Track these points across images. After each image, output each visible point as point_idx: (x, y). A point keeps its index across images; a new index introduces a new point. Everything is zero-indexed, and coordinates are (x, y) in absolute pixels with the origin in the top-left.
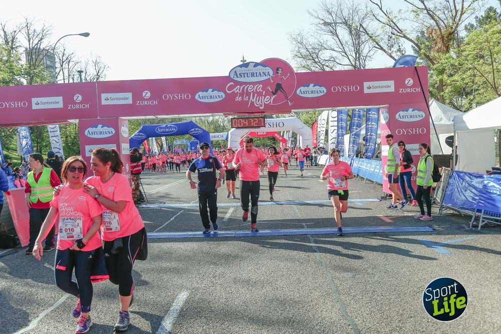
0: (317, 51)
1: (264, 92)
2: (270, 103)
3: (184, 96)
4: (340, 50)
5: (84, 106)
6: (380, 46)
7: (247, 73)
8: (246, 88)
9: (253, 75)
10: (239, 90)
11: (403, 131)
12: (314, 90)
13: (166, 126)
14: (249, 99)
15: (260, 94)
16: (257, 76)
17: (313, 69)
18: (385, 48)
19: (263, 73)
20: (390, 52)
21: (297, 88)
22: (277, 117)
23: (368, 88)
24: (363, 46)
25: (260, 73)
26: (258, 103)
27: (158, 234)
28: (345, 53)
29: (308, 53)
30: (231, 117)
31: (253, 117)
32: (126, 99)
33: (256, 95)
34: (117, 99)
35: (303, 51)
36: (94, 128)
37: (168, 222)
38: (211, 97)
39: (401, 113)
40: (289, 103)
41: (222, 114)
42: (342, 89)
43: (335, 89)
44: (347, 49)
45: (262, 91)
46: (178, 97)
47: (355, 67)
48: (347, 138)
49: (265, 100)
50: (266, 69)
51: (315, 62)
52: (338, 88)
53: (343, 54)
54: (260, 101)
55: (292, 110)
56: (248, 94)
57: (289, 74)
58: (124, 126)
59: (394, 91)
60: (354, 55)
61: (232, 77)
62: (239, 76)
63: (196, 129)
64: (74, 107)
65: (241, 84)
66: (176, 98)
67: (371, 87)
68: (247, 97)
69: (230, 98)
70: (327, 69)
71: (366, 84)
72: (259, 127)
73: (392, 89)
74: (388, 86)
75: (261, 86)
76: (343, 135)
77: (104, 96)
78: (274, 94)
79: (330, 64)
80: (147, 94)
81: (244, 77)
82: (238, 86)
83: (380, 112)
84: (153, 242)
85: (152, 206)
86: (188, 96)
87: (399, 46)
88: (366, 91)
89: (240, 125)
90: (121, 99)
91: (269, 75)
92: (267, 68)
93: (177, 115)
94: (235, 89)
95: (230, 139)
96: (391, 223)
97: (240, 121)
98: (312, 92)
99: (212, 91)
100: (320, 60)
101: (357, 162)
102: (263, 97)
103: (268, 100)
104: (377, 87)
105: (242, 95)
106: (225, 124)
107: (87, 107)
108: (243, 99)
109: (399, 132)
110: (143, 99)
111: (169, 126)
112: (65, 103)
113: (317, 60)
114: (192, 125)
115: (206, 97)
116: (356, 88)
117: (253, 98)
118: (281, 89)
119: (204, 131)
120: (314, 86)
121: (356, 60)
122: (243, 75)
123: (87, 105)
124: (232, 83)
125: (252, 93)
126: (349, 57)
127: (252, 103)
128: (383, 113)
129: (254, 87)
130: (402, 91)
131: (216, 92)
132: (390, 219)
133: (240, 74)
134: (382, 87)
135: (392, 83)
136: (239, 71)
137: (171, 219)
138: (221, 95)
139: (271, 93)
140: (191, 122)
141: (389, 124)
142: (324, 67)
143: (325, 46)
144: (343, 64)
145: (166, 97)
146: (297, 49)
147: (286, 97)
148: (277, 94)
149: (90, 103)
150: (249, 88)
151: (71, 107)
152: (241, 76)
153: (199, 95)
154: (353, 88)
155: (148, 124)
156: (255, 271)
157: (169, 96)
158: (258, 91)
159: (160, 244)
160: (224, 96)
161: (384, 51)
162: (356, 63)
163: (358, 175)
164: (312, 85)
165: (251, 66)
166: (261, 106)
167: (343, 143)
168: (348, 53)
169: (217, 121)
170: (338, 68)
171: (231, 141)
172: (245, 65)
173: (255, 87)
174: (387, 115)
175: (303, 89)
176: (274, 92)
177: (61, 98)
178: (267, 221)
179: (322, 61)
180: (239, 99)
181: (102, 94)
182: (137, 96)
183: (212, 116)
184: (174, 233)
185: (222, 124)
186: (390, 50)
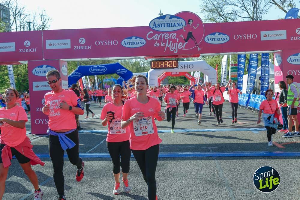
0: (221, 6)
1: (178, 40)
2: (183, 48)
3: (112, 43)
4: (241, 5)
5: (32, 50)
6: (274, 2)
7: (164, 24)
8: (163, 36)
9: (168, 25)
10: (158, 38)
11: (293, 71)
12: (219, 38)
13: (98, 67)
14: (165, 44)
15: (174, 41)
16: (172, 26)
17: (218, 20)
18: (279, 2)
19: (177, 23)
20: (282, 6)
21: (205, 36)
22: (188, 60)
23: (264, 36)
24: (259, 2)
25: (174, 23)
26: (172, 49)
27: (91, 154)
28: (245, 7)
29: (214, 7)
30: (150, 60)
31: (168, 60)
32: (66, 44)
33: (171, 42)
34: (59, 44)
35: (210, 6)
36: (40, 68)
37: (98, 145)
38: (134, 43)
39: (292, 57)
40: (199, 48)
41: (143, 57)
42: (243, 37)
43: (236, 37)
44: (246, 5)
45: (176, 38)
46: (108, 44)
47: (253, 19)
48: (245, 78)
49: (179, 46)
50: (180, 21)
51: (220, 15)
52: (239, 36)
53: (243, 8)
54: (174, 47)
55: (201, 54)
56: (165, 41)
57: (198, 25)
58: (64, 66)
59: (286, 39)
60: (252, 9)
61: (151, 26)
62: (157, 26)
63: (122, 69)
64: (24, 51)
65: (159, 32)
66: (106, 44)
67: (266, 36)
68: (164, 43)
69: (150, 44)
70: (230, 21)
71: (263, 33)
72: (173, 68)
73: (284, 37)
74: (281, 35)
75: (175, 34)
76: (242, 76)
77: (48, 42)
78: (186, 41)
79: (232, 16)
80: (83, 41)
81: (162, 27)
82: (157, 35)
83: (274, 56)
84: (86, 161)
85: (85, 131)
86: (115, 43)
87: (291, 2)
88: (263, 39)
89: (158, 66)
90: (61, 44)
91: (182, 26)
92: (181, 19)
93: (107, 58)
94: (154, 37)
95: (150, 78)
96: (283, 148)
97: (158, 63)
98: (218, 39)
99: (135, 38)
100: (224, 13)
101: (254, 97)
102: (177, 43)
103: (182, 46)
104: (271, 36)
105: (159, 41)
106: (145, 66)
107: (35, 51)
108: (160, 44)
109: (290, 72)
110: (80, 45)
111: (99, 67)
112: (17, 48)
113: (221, 13)
114: (118, 66)
115: (130, 43)
116: (254, 36)
117: (169, 44)
118: (192, 37)
119: (128, 71)
120: (219, 35)
121: (254, 13)
122: (160, 25)
123: (34, 49)
124: (152, 32)
125: (168, 40)
126: (248, 11)
127: (168, 48)
128: (276, 57)
129: (169, 35)
130: (293, 38)
131: (138, 39)
132: (282, 145)
133: (158, 25)
134: (277, 35)
135: (284, 32)
136: (158, 22)
137: (101, 142)
138: (142, 41)
139: (184, 40)
140: (118, 64)
141: (282, 67)
142: (228, 19)
143: (228, 1)
144: (243, 17)
145: (97, 43)
146: (205, 4)
147: (196, 44)
148: (188, 41)
149: (37, 48)
150: (166, 36)
151: (22, 51)
152: (159, 26)
153: (125, 42)
154: (251, 36)
155: (83, 65)
156: (169, 186)
157: (101, 43)
158: (173, 38)
159: (92, 162)
160: (145, 42)
161: (278, 5)
162: (253, 16)
163: (254, 108)
164: (217, 34)
165: (167, 18)
166: (175, 50)
167: (242, 82)
168: (248, 7)
169: (139, 63)
170: (239, 20)
171: (150, 80)
172: (162, 17)
173: (171, 35)
174: (280, 59)
175: (209, 37)
176: (186, 39)
177: (14, 43)
178: (178, 145)
179: (226, 14)
180: (157, 45)
181: (47, 41)
182: (75, 42)
183: (135, 58)
184: (103, 154)
185: (143, 66)
186: (283, 5)
